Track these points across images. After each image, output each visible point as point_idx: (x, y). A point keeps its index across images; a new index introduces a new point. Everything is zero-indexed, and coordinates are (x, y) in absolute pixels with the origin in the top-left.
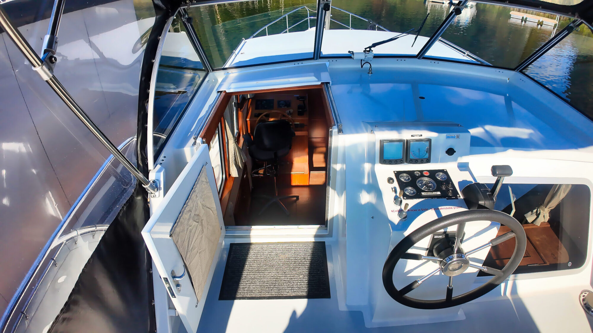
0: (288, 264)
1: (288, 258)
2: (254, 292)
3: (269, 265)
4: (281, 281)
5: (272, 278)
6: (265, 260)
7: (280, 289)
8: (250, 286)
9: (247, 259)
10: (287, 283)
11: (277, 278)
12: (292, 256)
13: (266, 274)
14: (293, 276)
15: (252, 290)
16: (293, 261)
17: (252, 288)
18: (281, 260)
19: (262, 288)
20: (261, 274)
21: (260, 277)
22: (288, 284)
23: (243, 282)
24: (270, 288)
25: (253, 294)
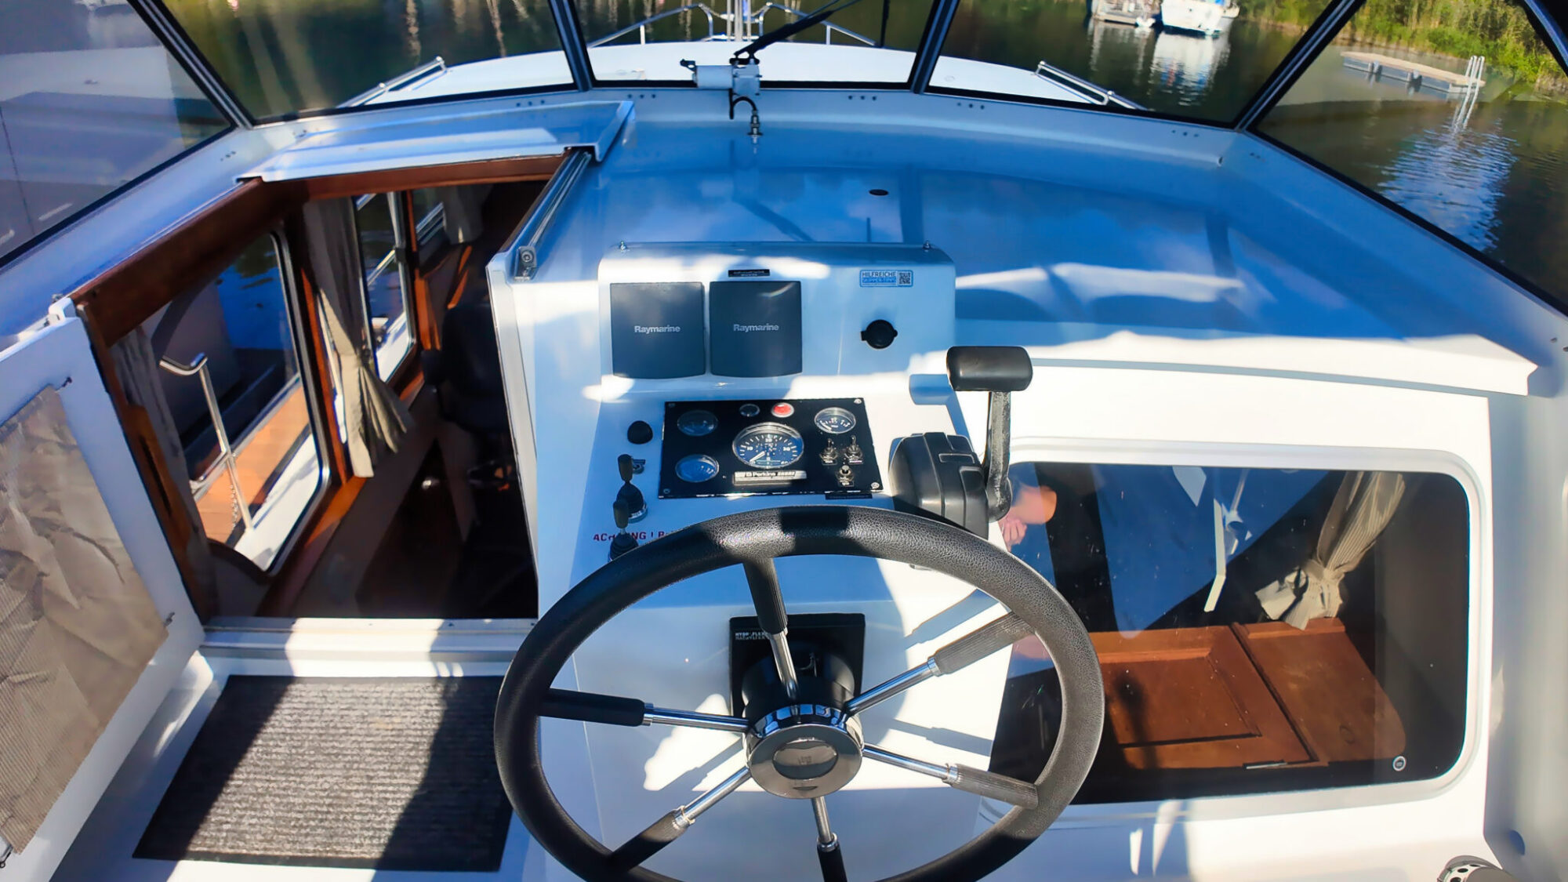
0: (390, 750)
1: (399, 730)
2: (248, 837)
3: (326, 752)
4: (349, 806)
5: (322, 794)
6: (321, 735)
7: (336, 835)
8: (241, 817)
9: (264, 727)
10: (367, 814)
11: (338, 797)
12: (414, 723)
13: (306, 779)
14: (394, 792)
15: (246, 832)
16: (410, 739)
17: (247, 823)
18: (371, 736)
19: (280, 826)
20: (292, 778)
21: (284, 789)
22: (367, 818)
23: (227, 801)
24: (306, 828)
25: (241, 844)
